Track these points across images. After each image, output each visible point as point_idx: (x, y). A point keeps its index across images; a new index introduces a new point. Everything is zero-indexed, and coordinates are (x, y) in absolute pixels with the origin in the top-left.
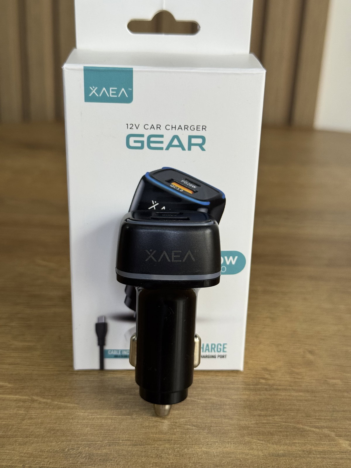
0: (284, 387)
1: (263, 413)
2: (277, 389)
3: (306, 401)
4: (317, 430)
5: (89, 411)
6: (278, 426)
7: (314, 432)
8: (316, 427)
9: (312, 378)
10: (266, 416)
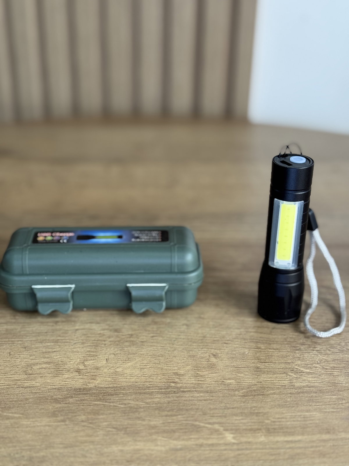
0: (189, 389)
1: (169, 413)
2: (183, 392)
3: (205, 400)
4: (209, 426)
5: (31, 420)
6: (180, 425)
7: (207, 427)
8: (210, 423)
9: (213, 380)
10: (171, 416)
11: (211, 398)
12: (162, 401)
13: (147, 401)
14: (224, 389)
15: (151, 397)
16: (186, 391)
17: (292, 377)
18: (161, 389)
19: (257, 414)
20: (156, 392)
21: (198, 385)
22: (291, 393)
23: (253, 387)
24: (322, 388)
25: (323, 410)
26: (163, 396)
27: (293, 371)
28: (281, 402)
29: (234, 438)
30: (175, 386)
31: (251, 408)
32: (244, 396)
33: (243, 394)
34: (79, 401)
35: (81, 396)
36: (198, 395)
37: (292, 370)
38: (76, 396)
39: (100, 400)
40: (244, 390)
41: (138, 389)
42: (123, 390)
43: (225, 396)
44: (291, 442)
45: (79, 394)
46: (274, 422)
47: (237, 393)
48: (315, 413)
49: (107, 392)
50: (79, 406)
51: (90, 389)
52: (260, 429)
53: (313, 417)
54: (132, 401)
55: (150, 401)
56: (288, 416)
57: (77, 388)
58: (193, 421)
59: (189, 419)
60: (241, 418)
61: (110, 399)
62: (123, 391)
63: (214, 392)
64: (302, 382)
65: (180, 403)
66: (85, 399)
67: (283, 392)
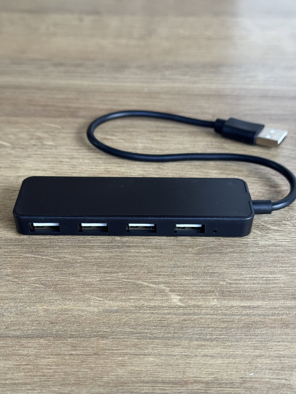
11: (160, 254)
12: (103, 255)
13: (86, 255)
14: (176, 246)
15: (91, 251)
16: (132, 246)
17: (257, 234)
18: (104, 243)
19: (212, 274)
20: (97, 245)
21: (146, 240)
22: (253, 252)
23: (210, 244)
24: (290, 248)
25: (289, 273)
26: (104, 251)
27: (258, 228)
28: (240, 261)
29: (180, 300)
30: (120, 240)
31: (205, 267)
32: (199, 254)
33: (197, 252)
34: (7, 252)
35: (10, 247)
36: (146, 251)
38: (5, 247)
39: (32, 252)
40: (199, 247)
41: (77, 242)
42: (60, 242)
43: (176, 253)
44: (249, 307)
45: (9, 245)
46: (230, 284)
47: (190, 250)
48: (280, 276)
49: (42, 244)
50: (7, 258)
51: (23, 240)
52: (213, 292)
53: (278, 280)
54: (68, 255)
55: (89, 255)
57: (8, 238)
58: (135, 279)
59: (131, 277)
60: (192, 278)
61: (44, 252)
62: (59, 244)
63: (164, 249)
64: (267, 240)
65: (123, 259)
66: (15, 251)
67: (245, 251)
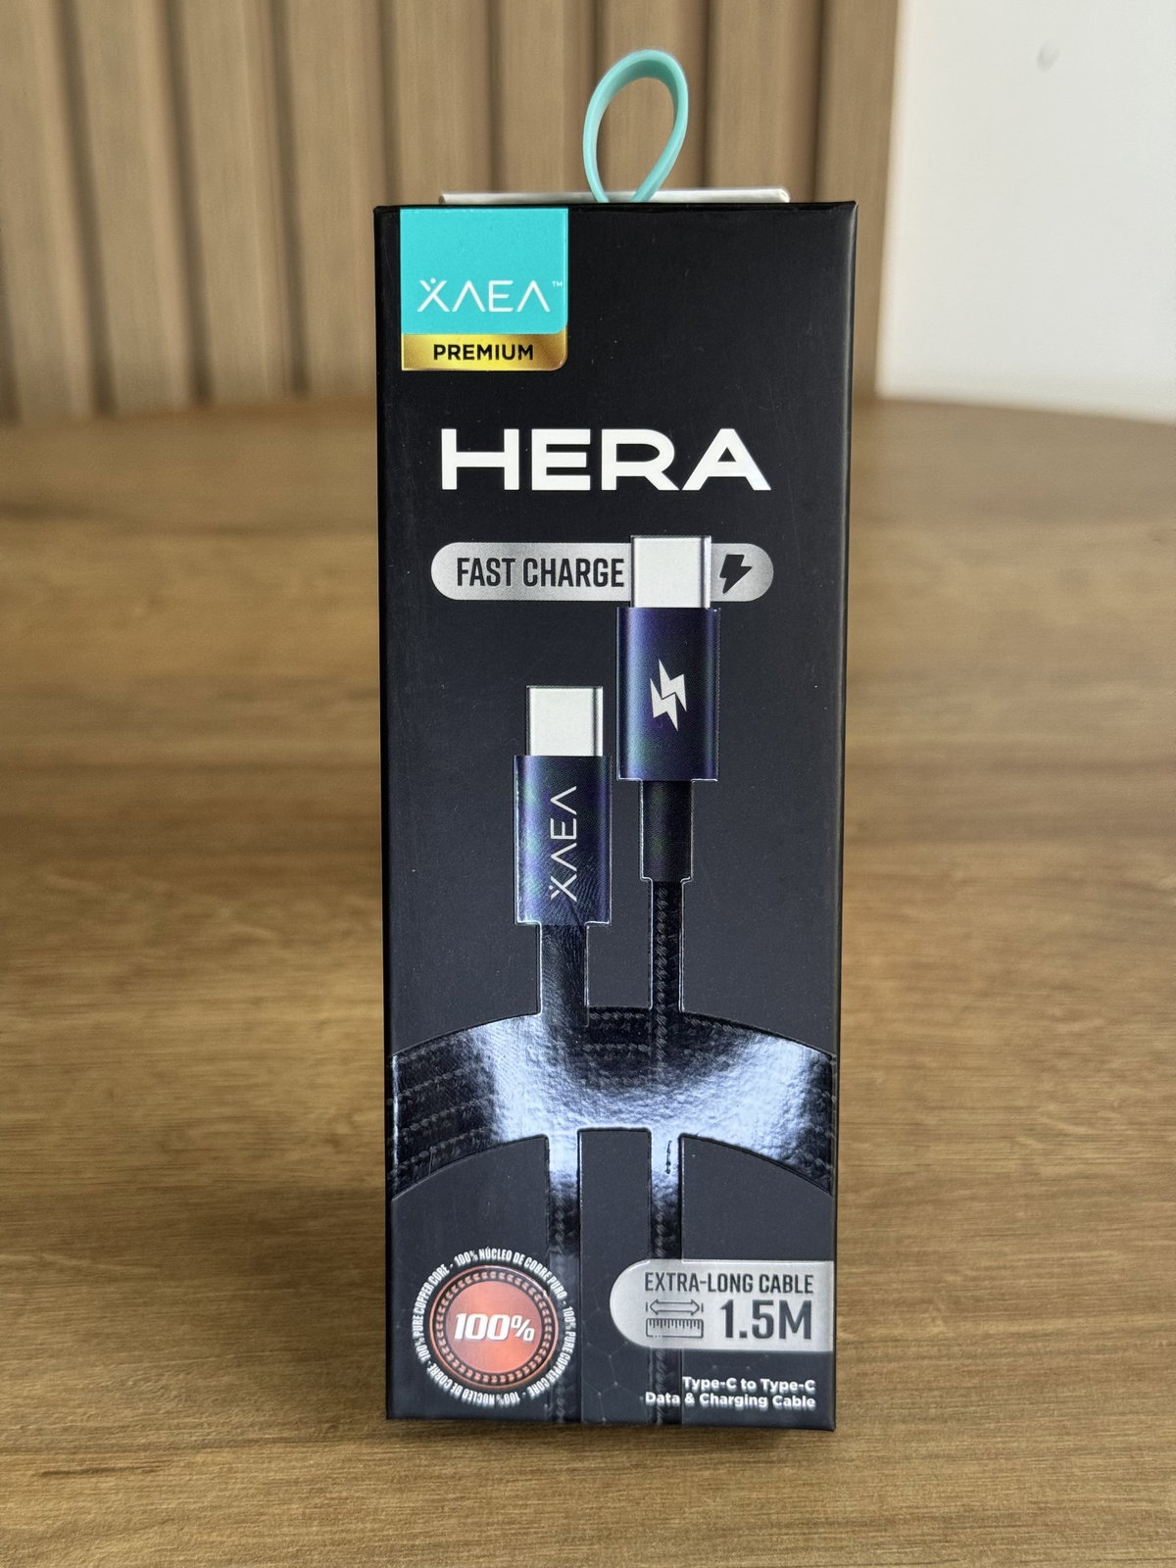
5: (188, 1282)
37: (1030, 1130)
56: (1019, 1260)
